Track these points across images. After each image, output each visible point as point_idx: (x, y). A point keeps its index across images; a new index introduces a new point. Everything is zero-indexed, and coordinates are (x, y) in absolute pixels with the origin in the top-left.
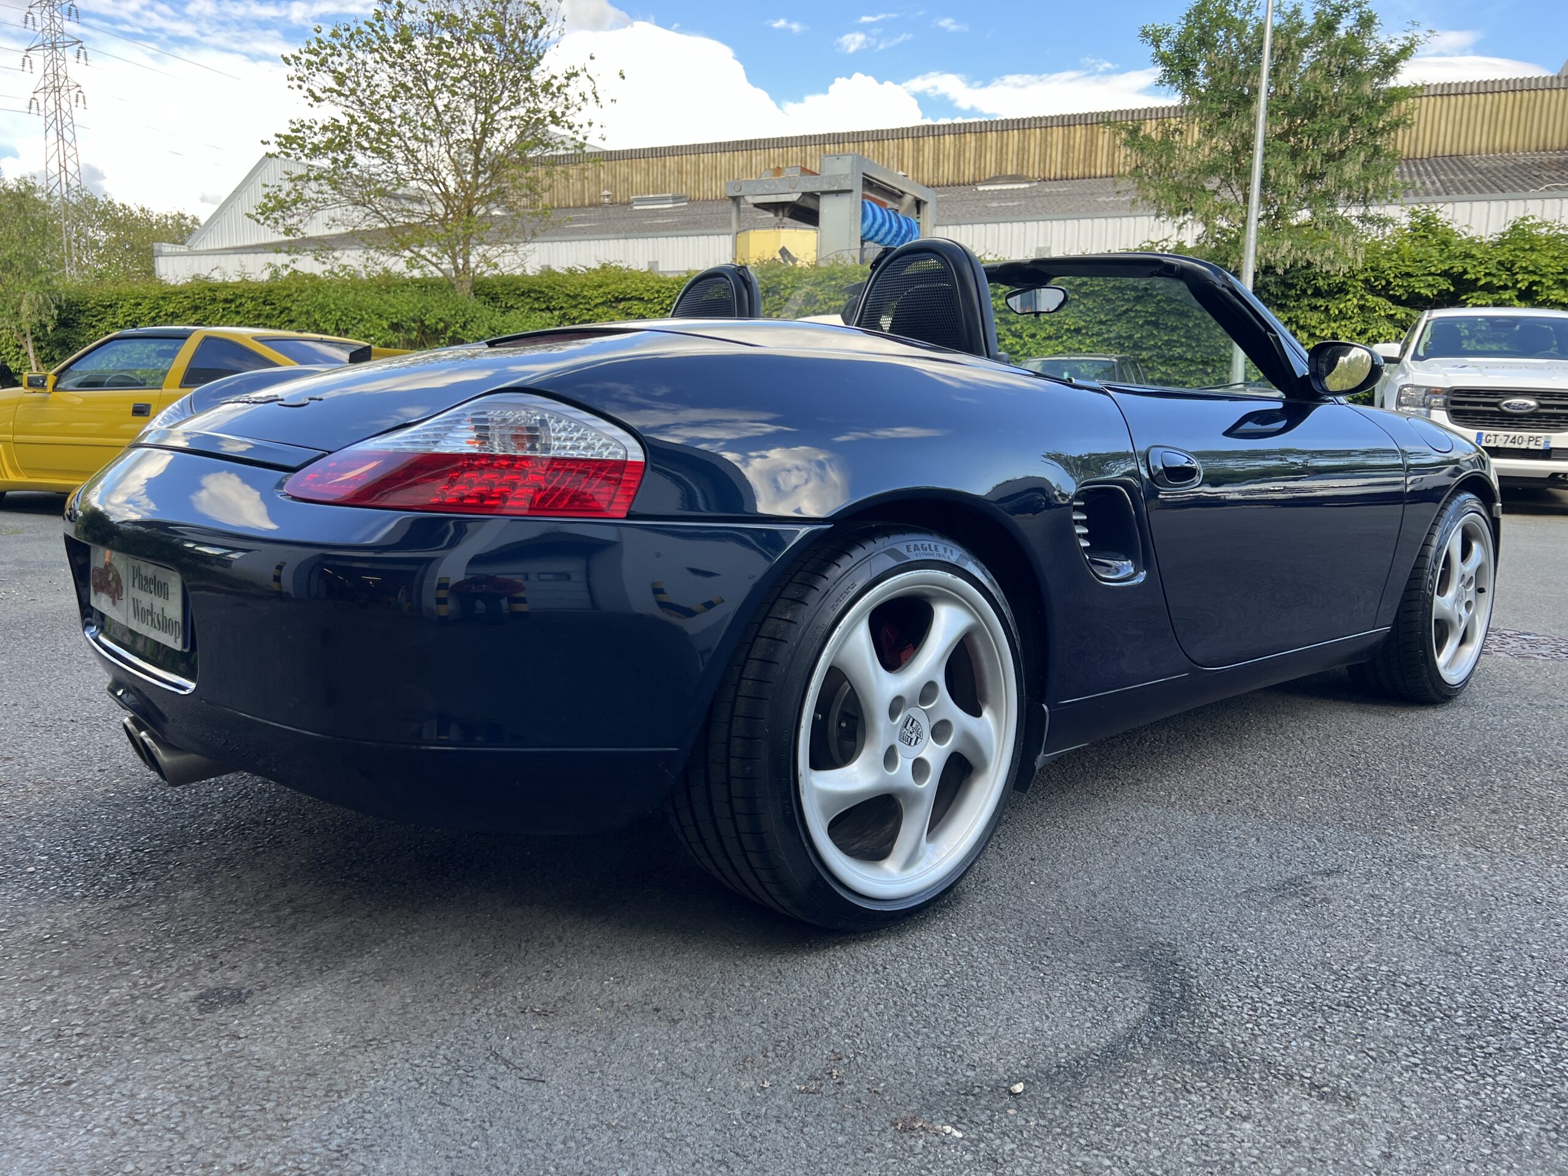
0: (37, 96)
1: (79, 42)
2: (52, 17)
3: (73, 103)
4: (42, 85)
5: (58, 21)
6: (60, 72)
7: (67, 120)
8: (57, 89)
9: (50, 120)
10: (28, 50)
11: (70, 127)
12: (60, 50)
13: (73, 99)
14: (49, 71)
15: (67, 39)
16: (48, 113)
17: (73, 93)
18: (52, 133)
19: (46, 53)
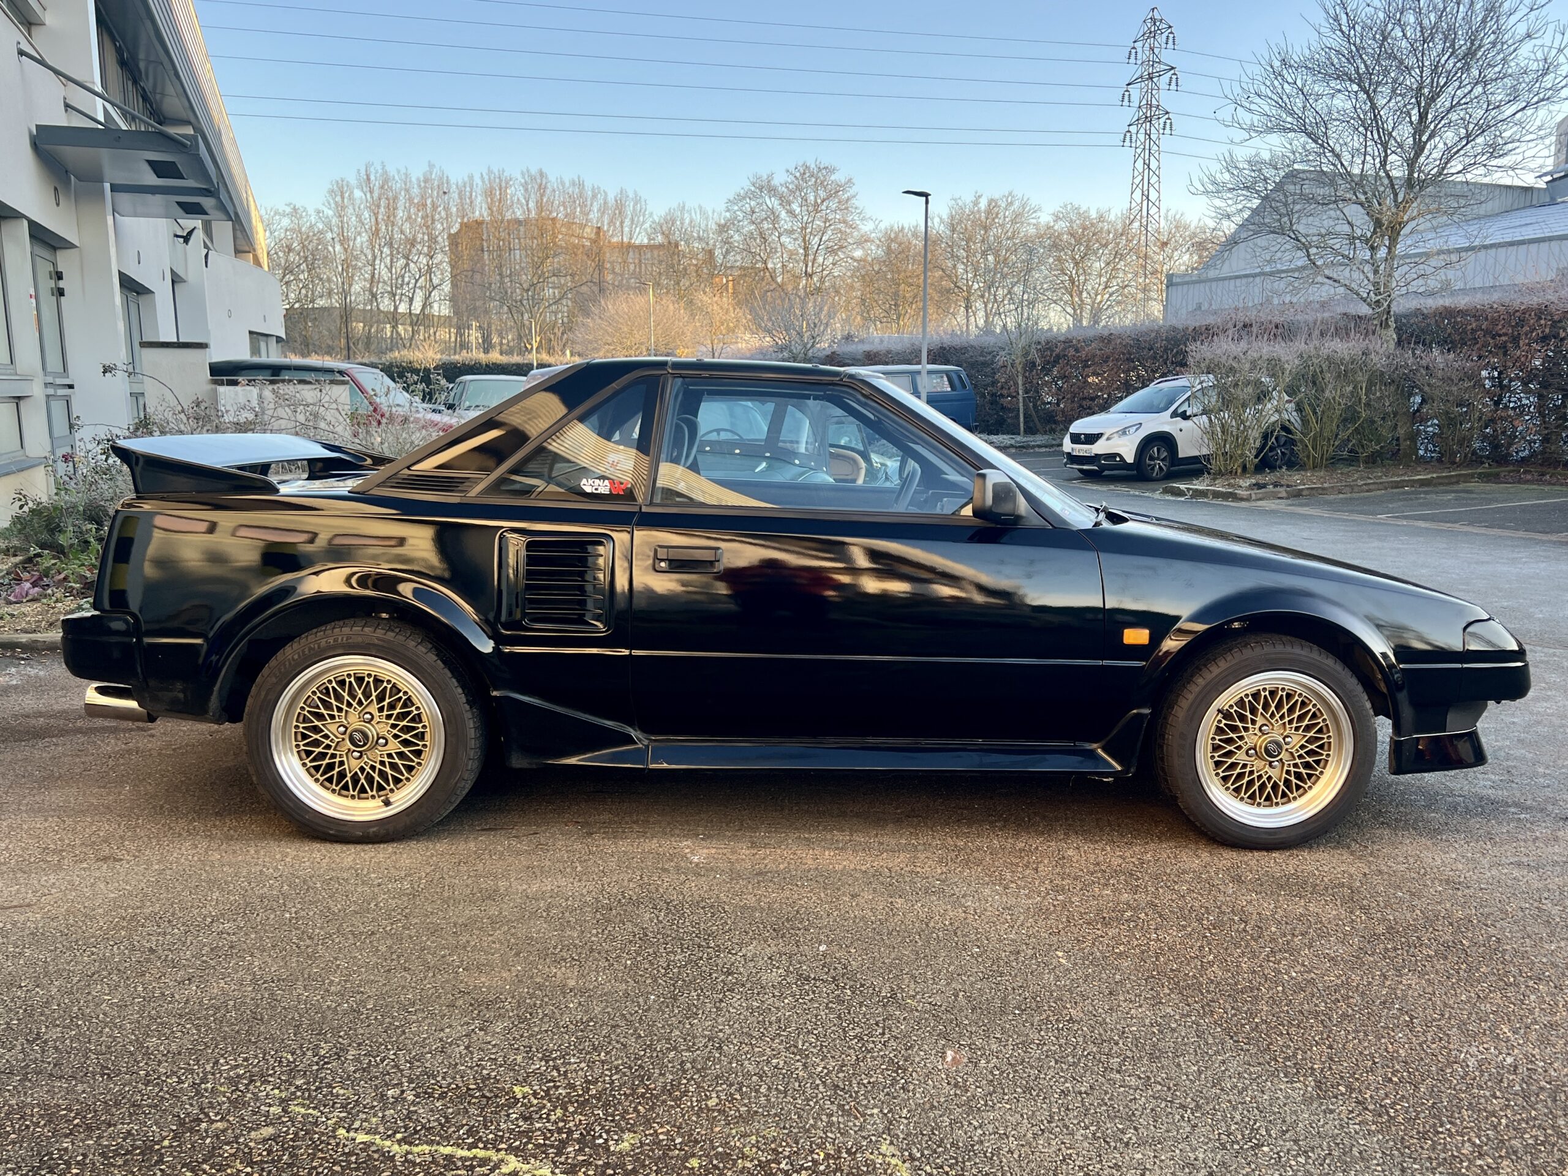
2: (1152, 48)
3: (1161, 131)
4: (1136, 118)
5: (1156, 50)
6: (1154, 102)
7: (1155, 148)
8: (1148, 119)
9: (1139, 151)
10: (1129, 84)
11: (1156, 155)
12: (1155, 80)
13: (1162, 126)
14: (1144, 102)
15: (1163, 67)
18: (1140, 162)
19: (1143, 84)
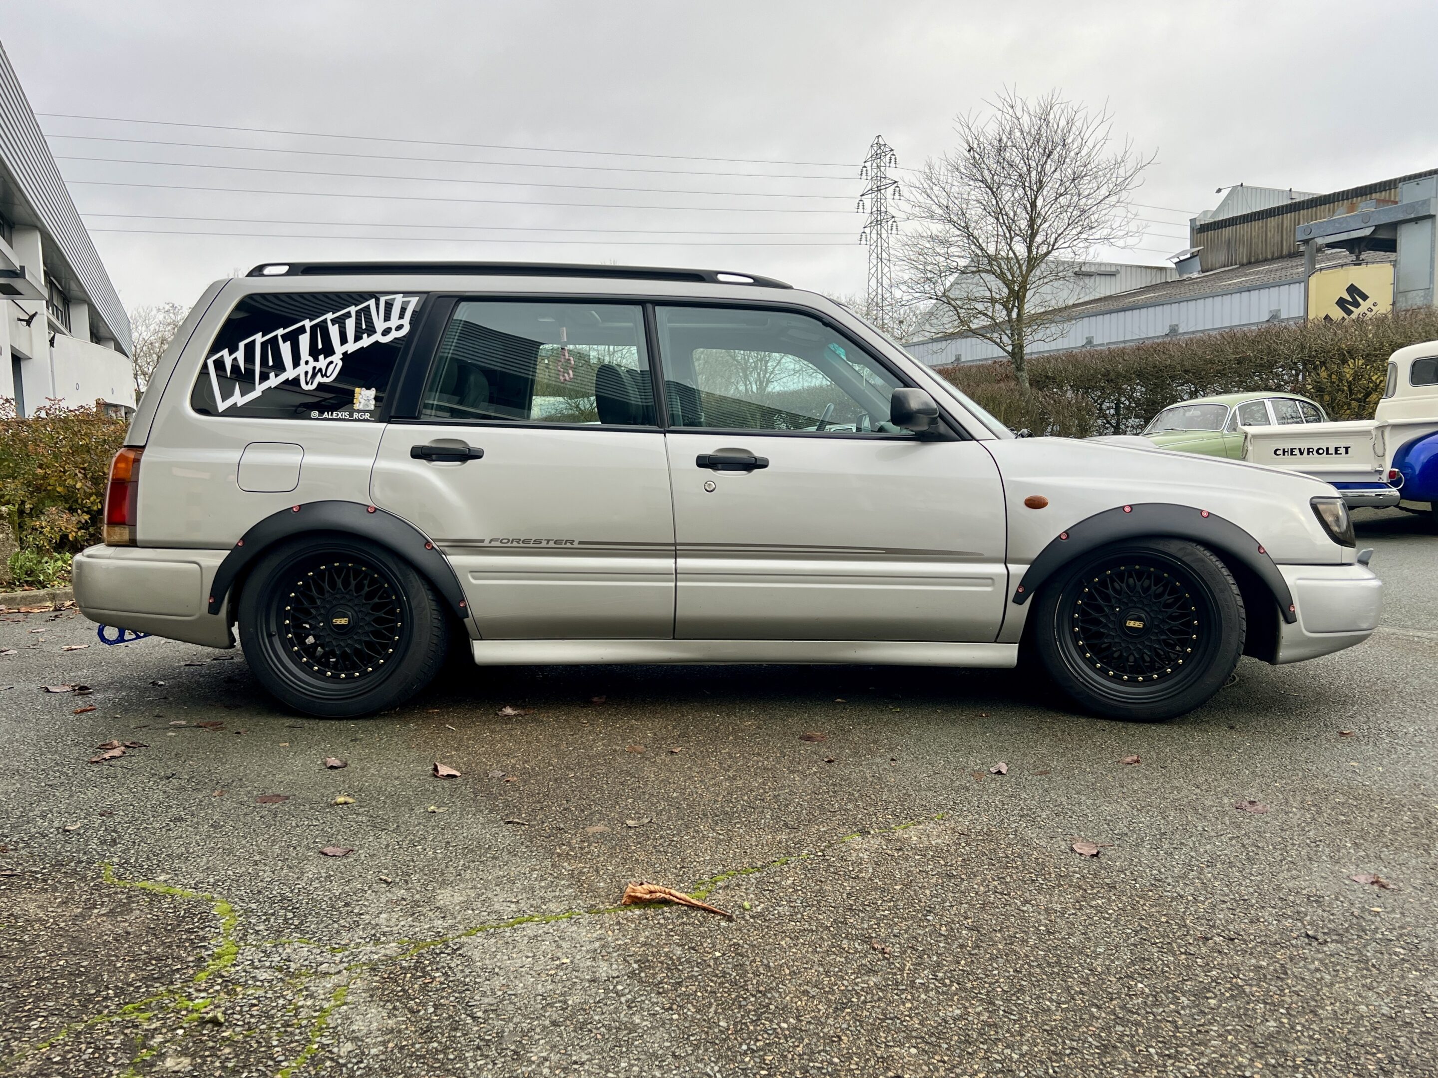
0: (867, 230)
1: (896, 182)
2: (879, 167)
3: (889, 232)
4: (869, 222)
5: (882, 169)
7: (885, 245)
8: (879, 223)
9: (873, 247)
10: (862, 195)
11: (887, 250)
13: (889, 227)
14: (875, 209)
15: (888, 181)
16: (872, 242)
17: (890, 223)
18: (874, 256)
19: (873, 195)
